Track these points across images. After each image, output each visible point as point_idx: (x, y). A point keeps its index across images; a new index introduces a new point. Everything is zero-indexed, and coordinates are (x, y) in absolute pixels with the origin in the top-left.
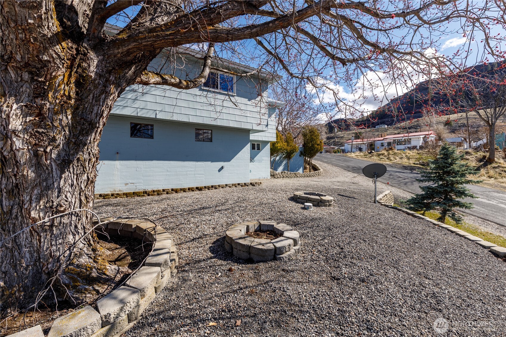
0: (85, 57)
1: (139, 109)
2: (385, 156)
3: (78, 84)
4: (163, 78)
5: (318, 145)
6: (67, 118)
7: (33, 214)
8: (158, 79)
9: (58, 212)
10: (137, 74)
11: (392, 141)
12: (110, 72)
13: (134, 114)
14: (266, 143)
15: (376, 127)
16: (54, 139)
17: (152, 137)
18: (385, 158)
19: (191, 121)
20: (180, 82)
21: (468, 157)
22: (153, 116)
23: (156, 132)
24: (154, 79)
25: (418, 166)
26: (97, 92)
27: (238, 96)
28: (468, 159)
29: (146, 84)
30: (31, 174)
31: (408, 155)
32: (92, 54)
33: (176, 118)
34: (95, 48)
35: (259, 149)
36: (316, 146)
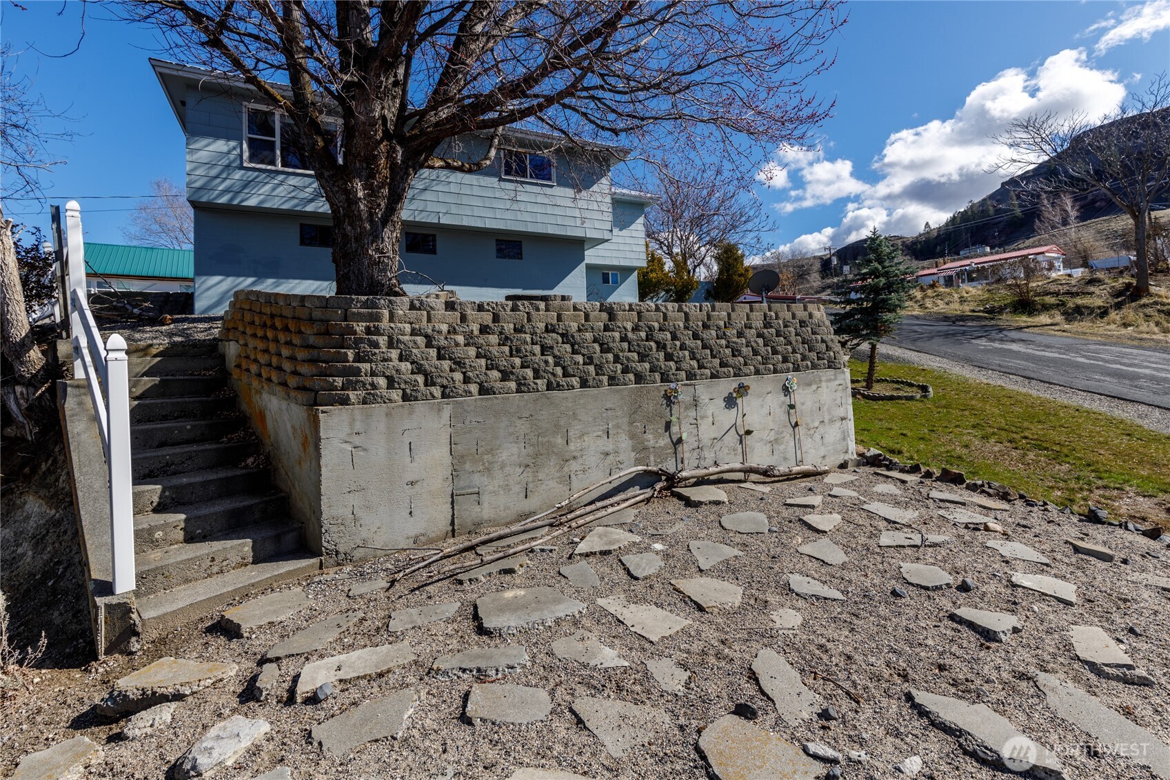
0: (395, 151)
1: (416, 213)
2: (916, 302)
3: (391, 168)
4: (446, 162)
5: (740, 275)
6: (386, 191)
7: (370, 252)
8: (442, 163)
9: (383, 253)
10: (426, 160)
11: (953, 273)
12: (408, 159)
13: (411, 219)
14: (626, 271)
15: (961, 253)
16: (380, 205)
17: (434, 252)
18: (916, 306)
19: (488, 226)
20: (463, 165)
21: (1092, 289)
22: (436, 221)
23: (440, 244)
24: (438, 163)
25: (981, 314)
26: (402, 173)
27: (559, 185)
28: (1092, 293)
29: (432, 167)
30: (368, 226)
31: (966, 295)
32: (398, 148)
33: (466, 222)
34: (400, 143)
35: (615, 282)
36: (736, 278)
